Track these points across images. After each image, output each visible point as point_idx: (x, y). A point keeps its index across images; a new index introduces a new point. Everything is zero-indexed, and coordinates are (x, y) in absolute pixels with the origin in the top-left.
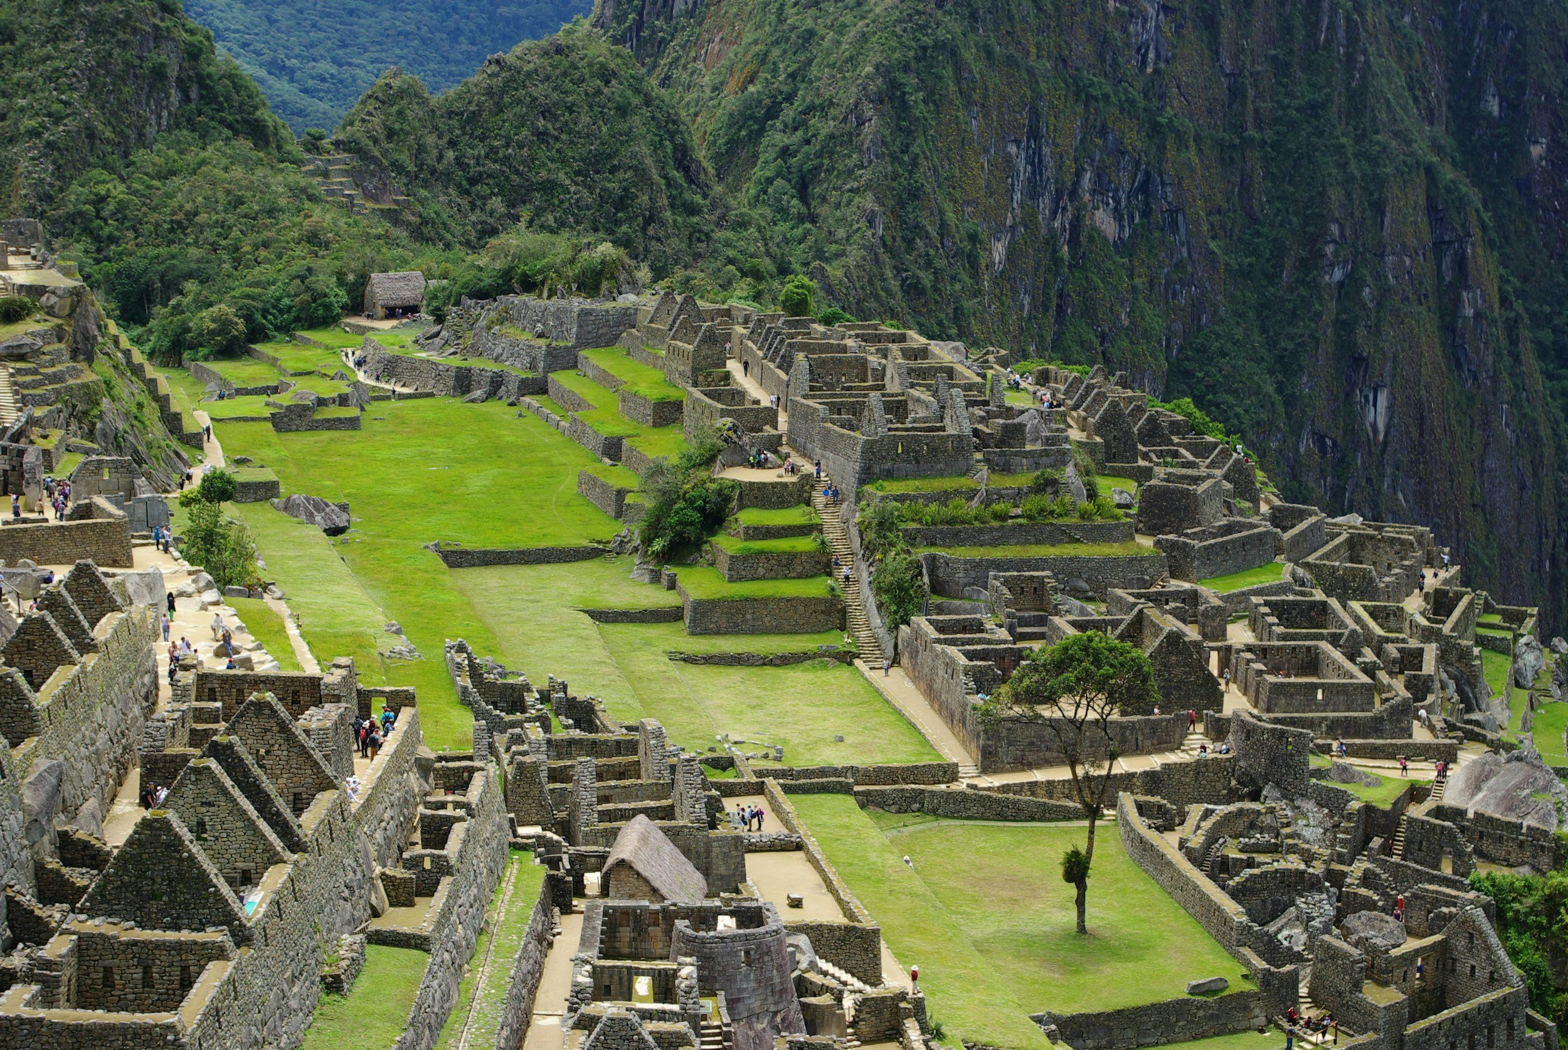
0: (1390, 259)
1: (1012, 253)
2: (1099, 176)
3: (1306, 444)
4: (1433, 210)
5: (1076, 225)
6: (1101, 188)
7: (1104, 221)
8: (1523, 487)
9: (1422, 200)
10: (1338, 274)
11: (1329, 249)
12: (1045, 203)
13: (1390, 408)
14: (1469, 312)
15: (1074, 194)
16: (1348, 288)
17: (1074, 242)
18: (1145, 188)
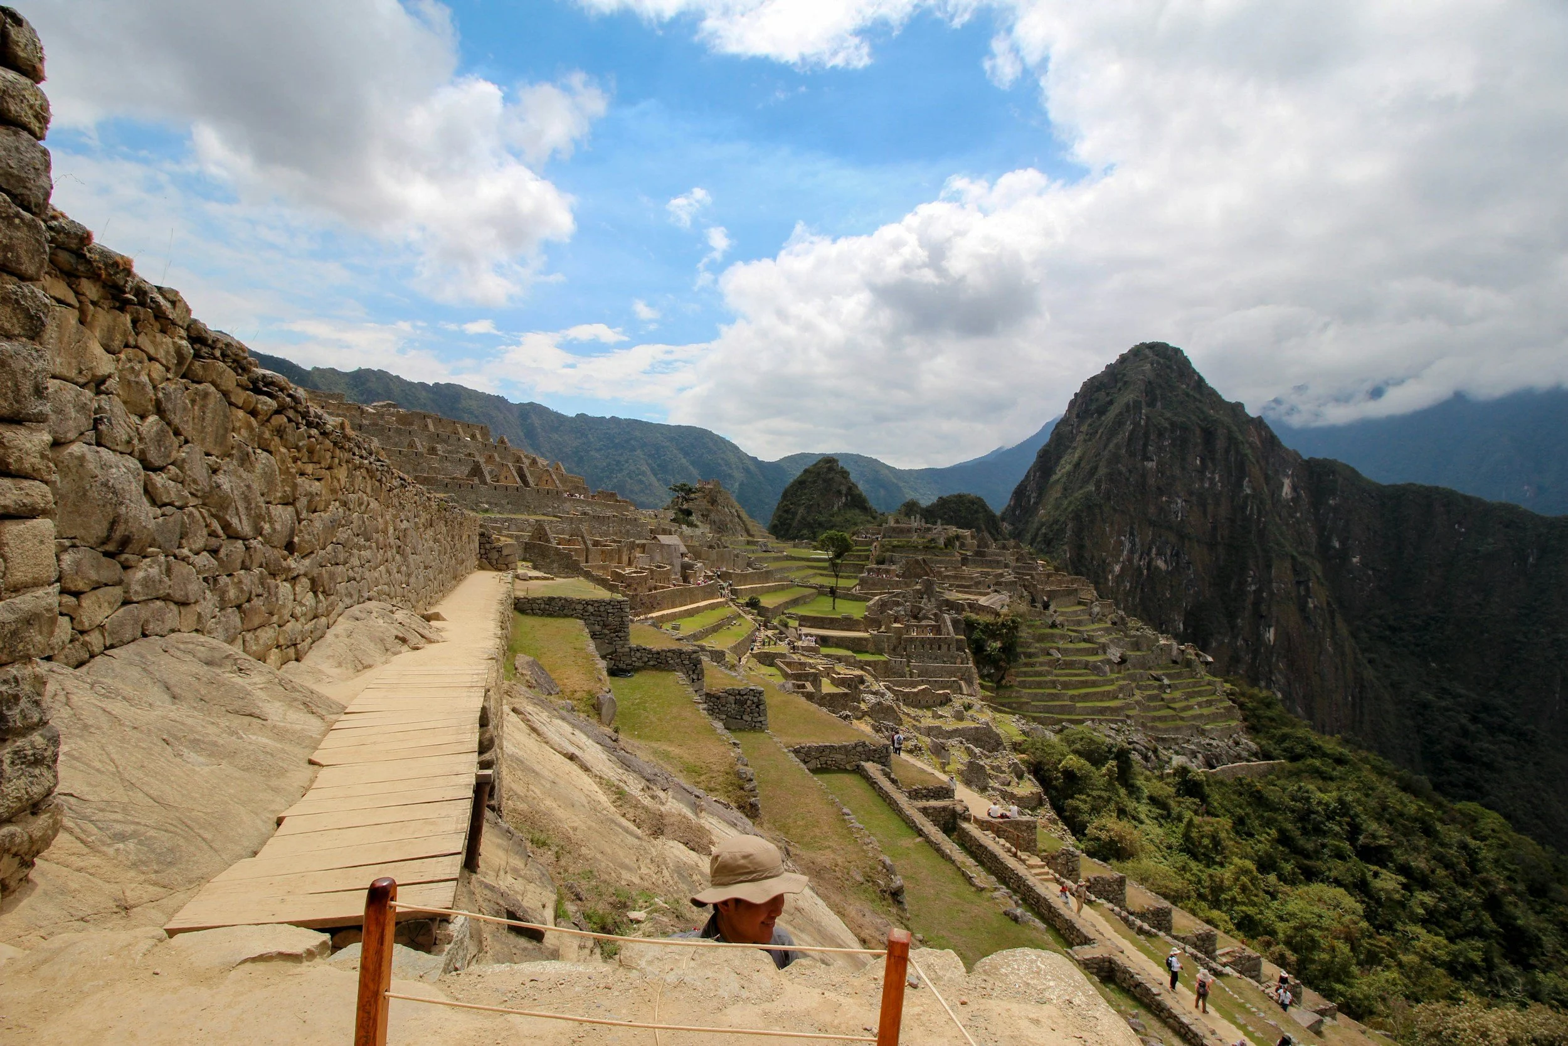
0: (1274, 585)
1: (1122, 569)
2: (1158, 549)
3: (1240, 642)
4: (1295, 571)
5: (1149, 563)
6: (1159, 554)
7: (1161, 564)
8: (1337, 669)
9: (1290, 566)
10: (1253, 588)
11: (1249, 579)
12: (1136, 557)
13: (1276, 634)
14: (1311, 605)
15: (1148, 554)
16: (1258, 592)
17: (1148, 569)
18: (1177, 554)
